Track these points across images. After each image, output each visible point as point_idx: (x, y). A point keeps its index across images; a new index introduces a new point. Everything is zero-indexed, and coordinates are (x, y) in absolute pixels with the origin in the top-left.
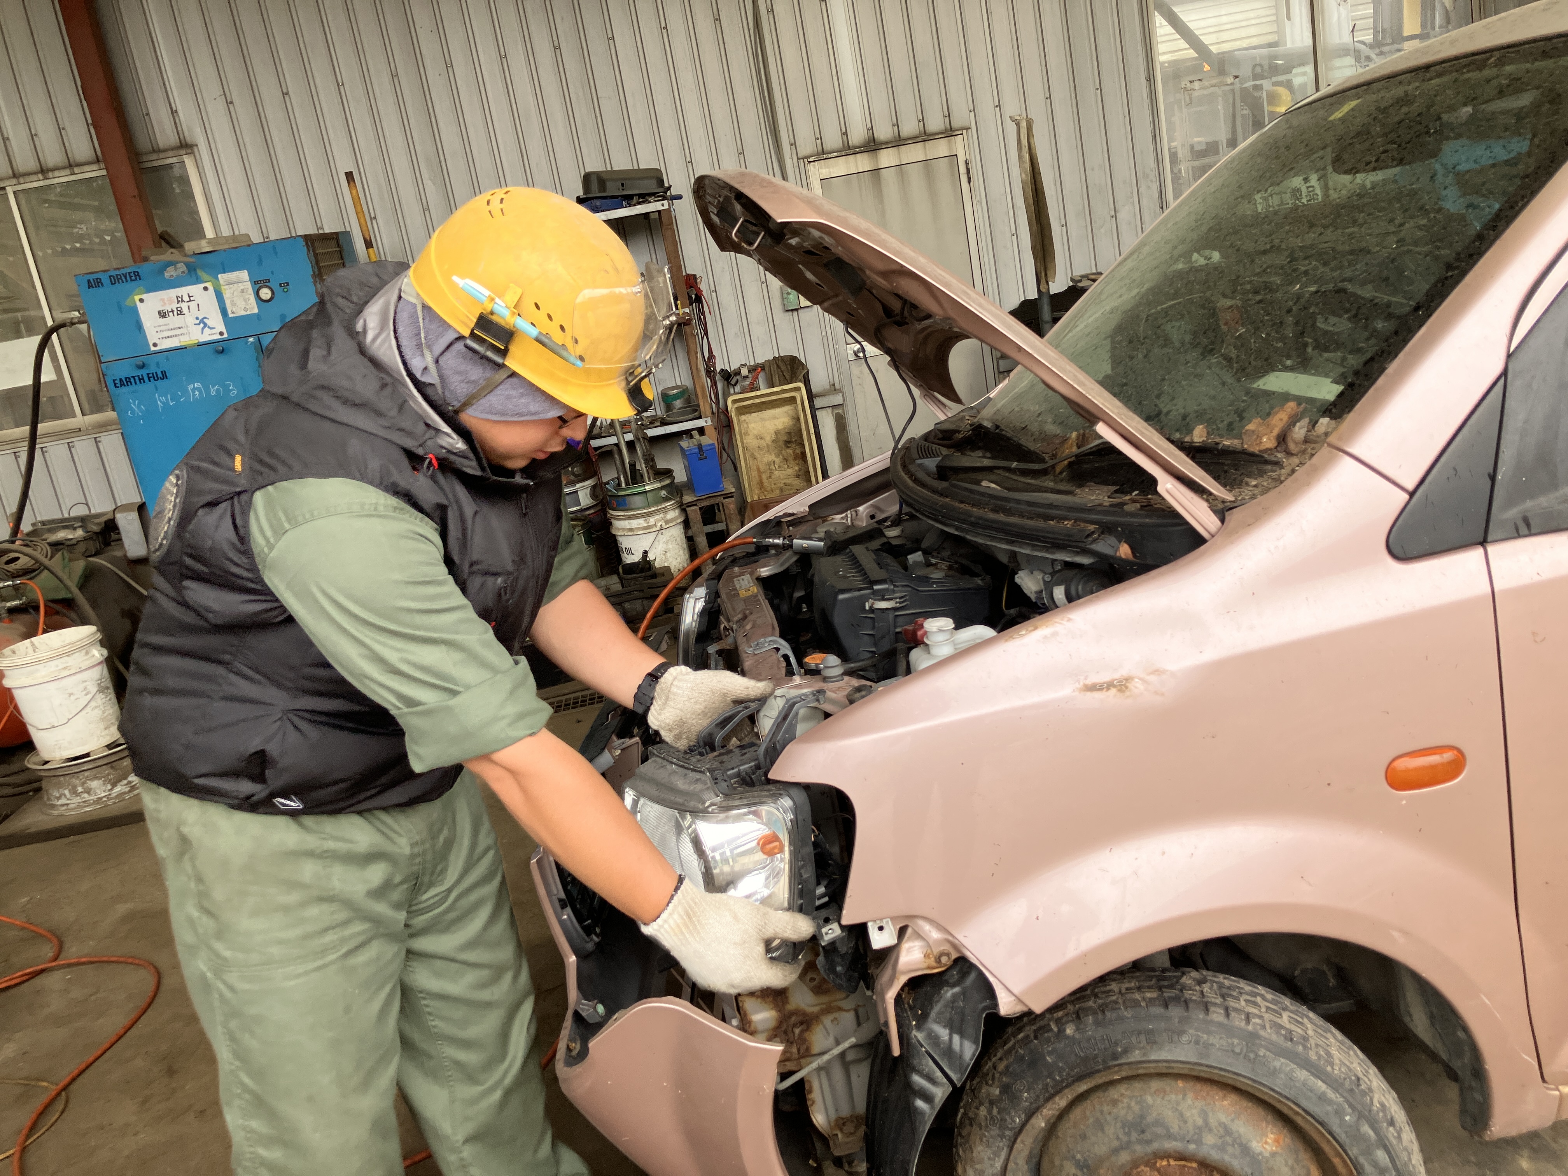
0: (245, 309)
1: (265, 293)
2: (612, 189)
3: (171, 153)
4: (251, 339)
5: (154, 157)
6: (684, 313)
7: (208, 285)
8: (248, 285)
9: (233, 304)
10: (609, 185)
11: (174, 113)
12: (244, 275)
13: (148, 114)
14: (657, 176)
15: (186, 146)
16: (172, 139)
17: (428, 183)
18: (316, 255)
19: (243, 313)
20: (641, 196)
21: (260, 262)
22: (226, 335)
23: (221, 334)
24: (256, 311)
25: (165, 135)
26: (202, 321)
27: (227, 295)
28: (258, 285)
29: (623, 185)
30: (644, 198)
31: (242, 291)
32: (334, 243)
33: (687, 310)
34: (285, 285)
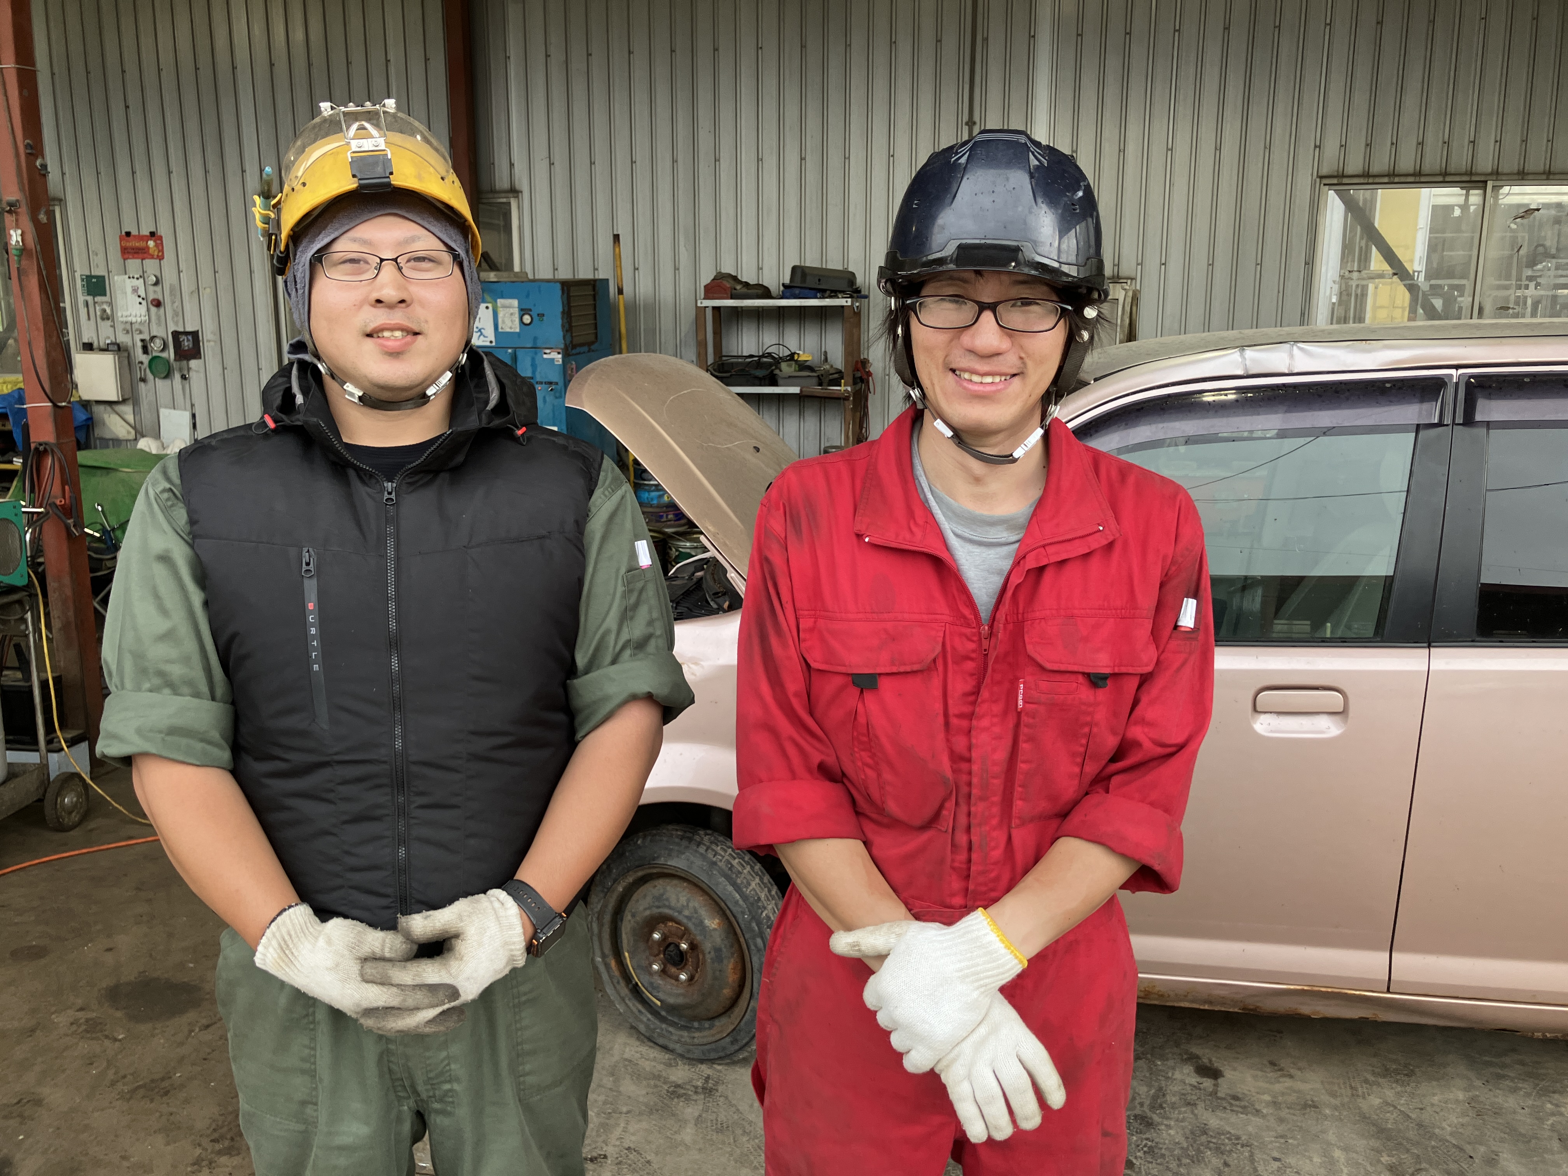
0: (511, 328)
1: (527, 319)
2: (811, 282)
3: (503, 195)
4: (510, 351)
5: (491, 195)
6: (846, 391)
7: (490, 305)
8: (516, 311)
9: (503, 322)
10: (808, 278)
11: (512, 165)
12: (515, 303)
13: (493, 164)
14: (850, 278)
15: (514, 192)
16: (506, 185)
17: (682, 249)
18: (569, 297)
19: (508, 330)
20: (832, 291)
21: (528, 296)
22: (494, 344)
23: (491, 342)
24: (518, 330)
25: (502, 182)
26: (480, 330)
27: (500, 315)
28: (523, 311)
29: (819, 280)
30: (834, 294)
31: (512, 314)
32: (590, 287)
33: (849, 389)
34: (541, 315)
